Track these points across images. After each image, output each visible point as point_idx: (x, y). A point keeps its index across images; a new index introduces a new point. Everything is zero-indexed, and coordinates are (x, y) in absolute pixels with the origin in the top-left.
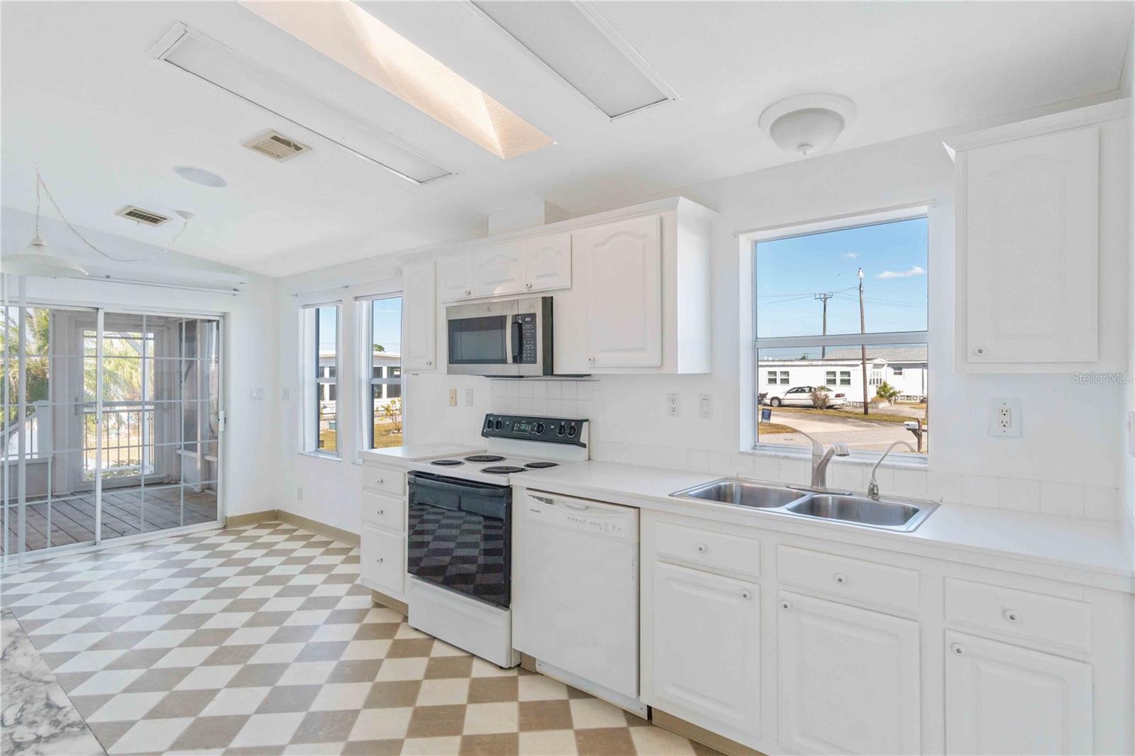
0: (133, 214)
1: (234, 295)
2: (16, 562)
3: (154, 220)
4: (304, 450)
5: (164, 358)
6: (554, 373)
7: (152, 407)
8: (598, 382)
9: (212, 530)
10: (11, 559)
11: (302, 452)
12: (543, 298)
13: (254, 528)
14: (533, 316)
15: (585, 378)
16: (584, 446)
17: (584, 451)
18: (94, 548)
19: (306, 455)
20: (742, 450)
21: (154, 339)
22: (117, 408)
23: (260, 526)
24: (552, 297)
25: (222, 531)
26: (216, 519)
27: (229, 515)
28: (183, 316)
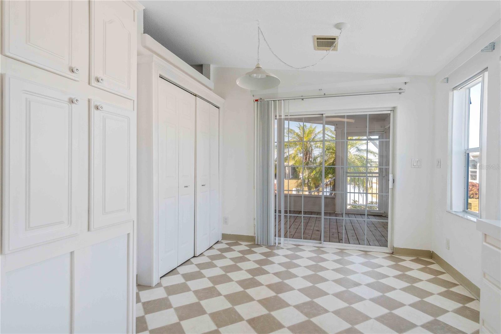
2: (287, 242)
4: (451, 208)
7: (377, 175)
9: (384, 253)
10: (285, 240)
11: (449, 209)
13: (412, 260)
18: (320, 245)
19: (452, 214)
23: (417, 261)
25: (389, 255)
26: (387, 246)
27: (395, 246)
28: (368, 113)
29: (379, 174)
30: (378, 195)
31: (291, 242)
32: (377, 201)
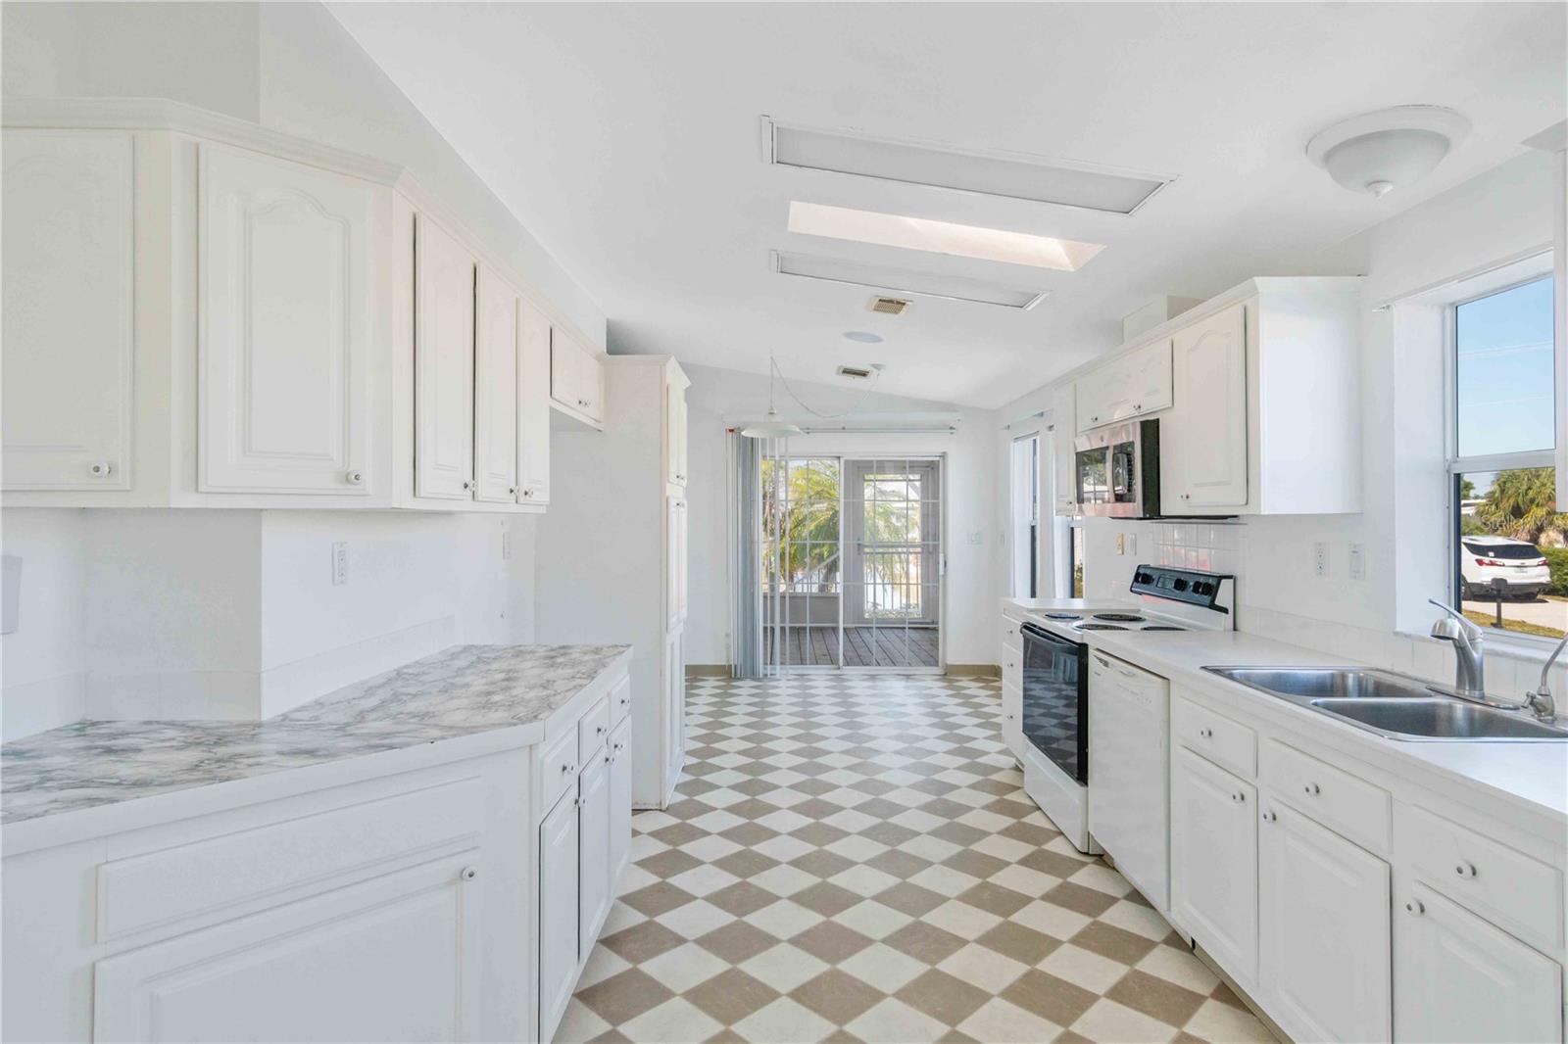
0: (847, 372)
1: (952, 433)
2: (785, 672)
3: (864, 374)
5: (930, 501)
6: (1162, 514)
7: (919, 550)
8: (1245, 526)
9: (934, 676)
10: (781, 669)
12: (1141, 422)
14: (1131, 444)
15: (1229, 520)
16: (1225, 611)
17: (1227, 620)
18: (838, 672)
20: (1398, 629)
21: (921, 480)
22: (900, 550)
24: (1158, 420)
25: (942, 677)
26: (938, 666)
27: (949, 662)
28: (907, 459)
29: (923, 549)
30: (920, 587)
31: (791, 671)
32: (920, 602)
